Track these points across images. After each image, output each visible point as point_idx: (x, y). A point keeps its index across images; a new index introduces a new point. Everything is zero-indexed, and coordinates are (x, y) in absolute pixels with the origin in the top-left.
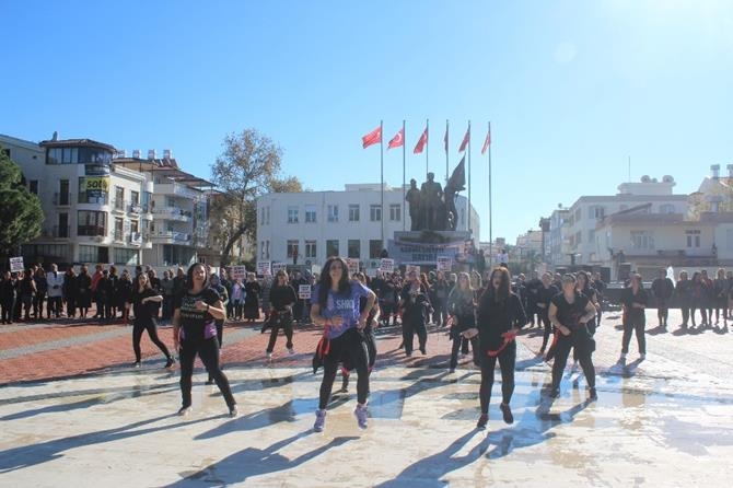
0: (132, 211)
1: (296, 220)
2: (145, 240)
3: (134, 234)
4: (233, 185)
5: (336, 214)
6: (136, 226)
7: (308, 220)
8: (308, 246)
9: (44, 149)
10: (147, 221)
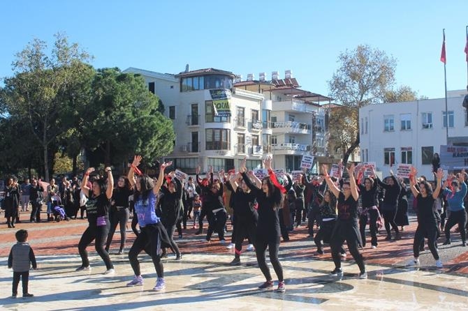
0: (253, 127)
1: (392, 129)
2: (266, 151)
3: (255, 147)
5: (430, 121)
6: (257, 140)
7: (403, 128)
8: (403, 154)
9: (178, 80)
10: (267, 135)
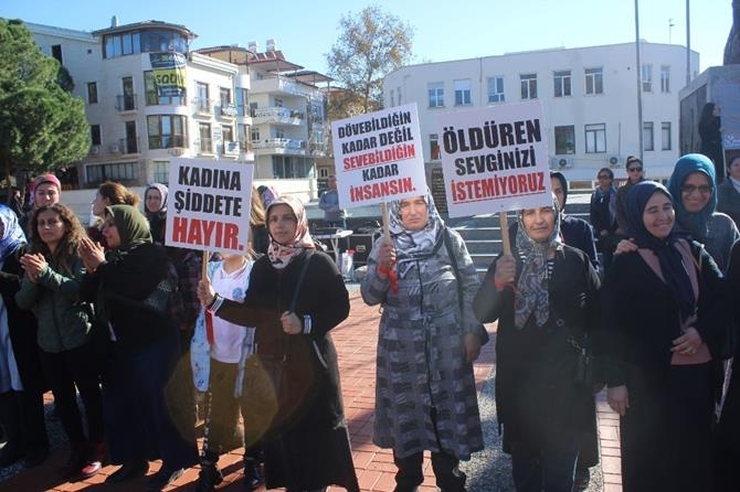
0: (222, 113)
1: (441, 103)
2: (244, 149)
3: (227, 143)
4: (355, 78)
5: (500, 89)
6: (231, 133)
7: (458, 102)
10: (245, 125)
